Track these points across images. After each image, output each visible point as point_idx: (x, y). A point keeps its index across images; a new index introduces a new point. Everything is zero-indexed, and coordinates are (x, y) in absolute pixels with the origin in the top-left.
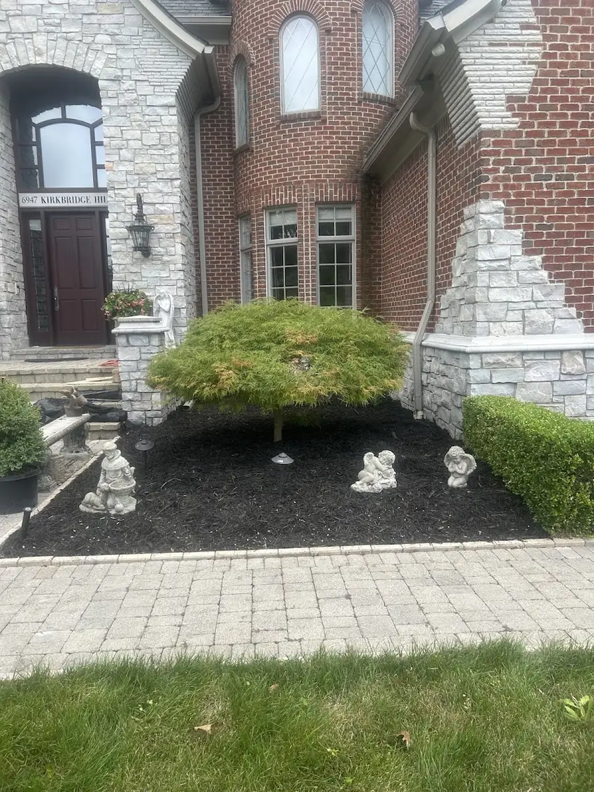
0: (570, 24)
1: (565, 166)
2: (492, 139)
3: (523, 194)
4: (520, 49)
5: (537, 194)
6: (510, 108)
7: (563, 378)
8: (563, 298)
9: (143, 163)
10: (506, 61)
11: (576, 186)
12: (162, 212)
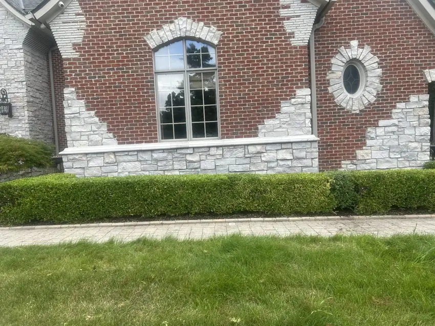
0: (97, 12)
1: (102, 72)
2: (68, 62)
3: (84, 85)
4: (76, 24)
5: (90, 85)
6: (74, 49)
7: (105, 165)
8: (106, 129)
9: (9, 75)
10: (70, 29)
11: (107, 80)
12: (18, 97)
